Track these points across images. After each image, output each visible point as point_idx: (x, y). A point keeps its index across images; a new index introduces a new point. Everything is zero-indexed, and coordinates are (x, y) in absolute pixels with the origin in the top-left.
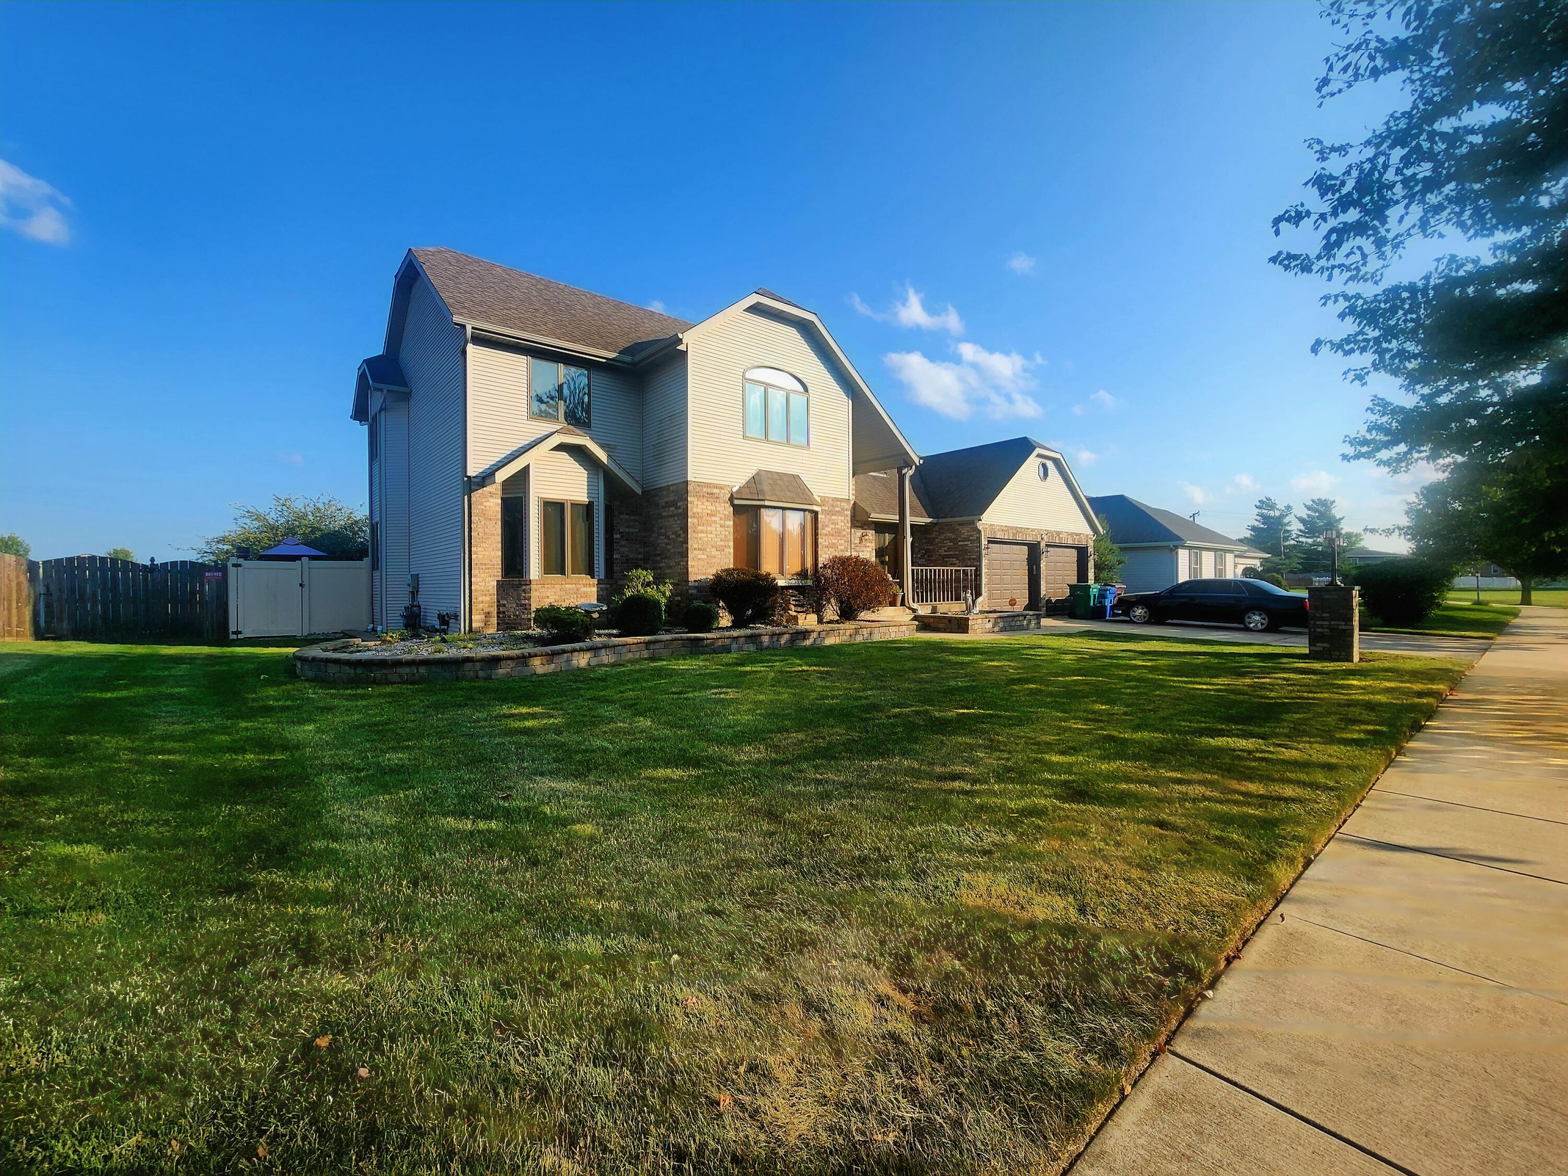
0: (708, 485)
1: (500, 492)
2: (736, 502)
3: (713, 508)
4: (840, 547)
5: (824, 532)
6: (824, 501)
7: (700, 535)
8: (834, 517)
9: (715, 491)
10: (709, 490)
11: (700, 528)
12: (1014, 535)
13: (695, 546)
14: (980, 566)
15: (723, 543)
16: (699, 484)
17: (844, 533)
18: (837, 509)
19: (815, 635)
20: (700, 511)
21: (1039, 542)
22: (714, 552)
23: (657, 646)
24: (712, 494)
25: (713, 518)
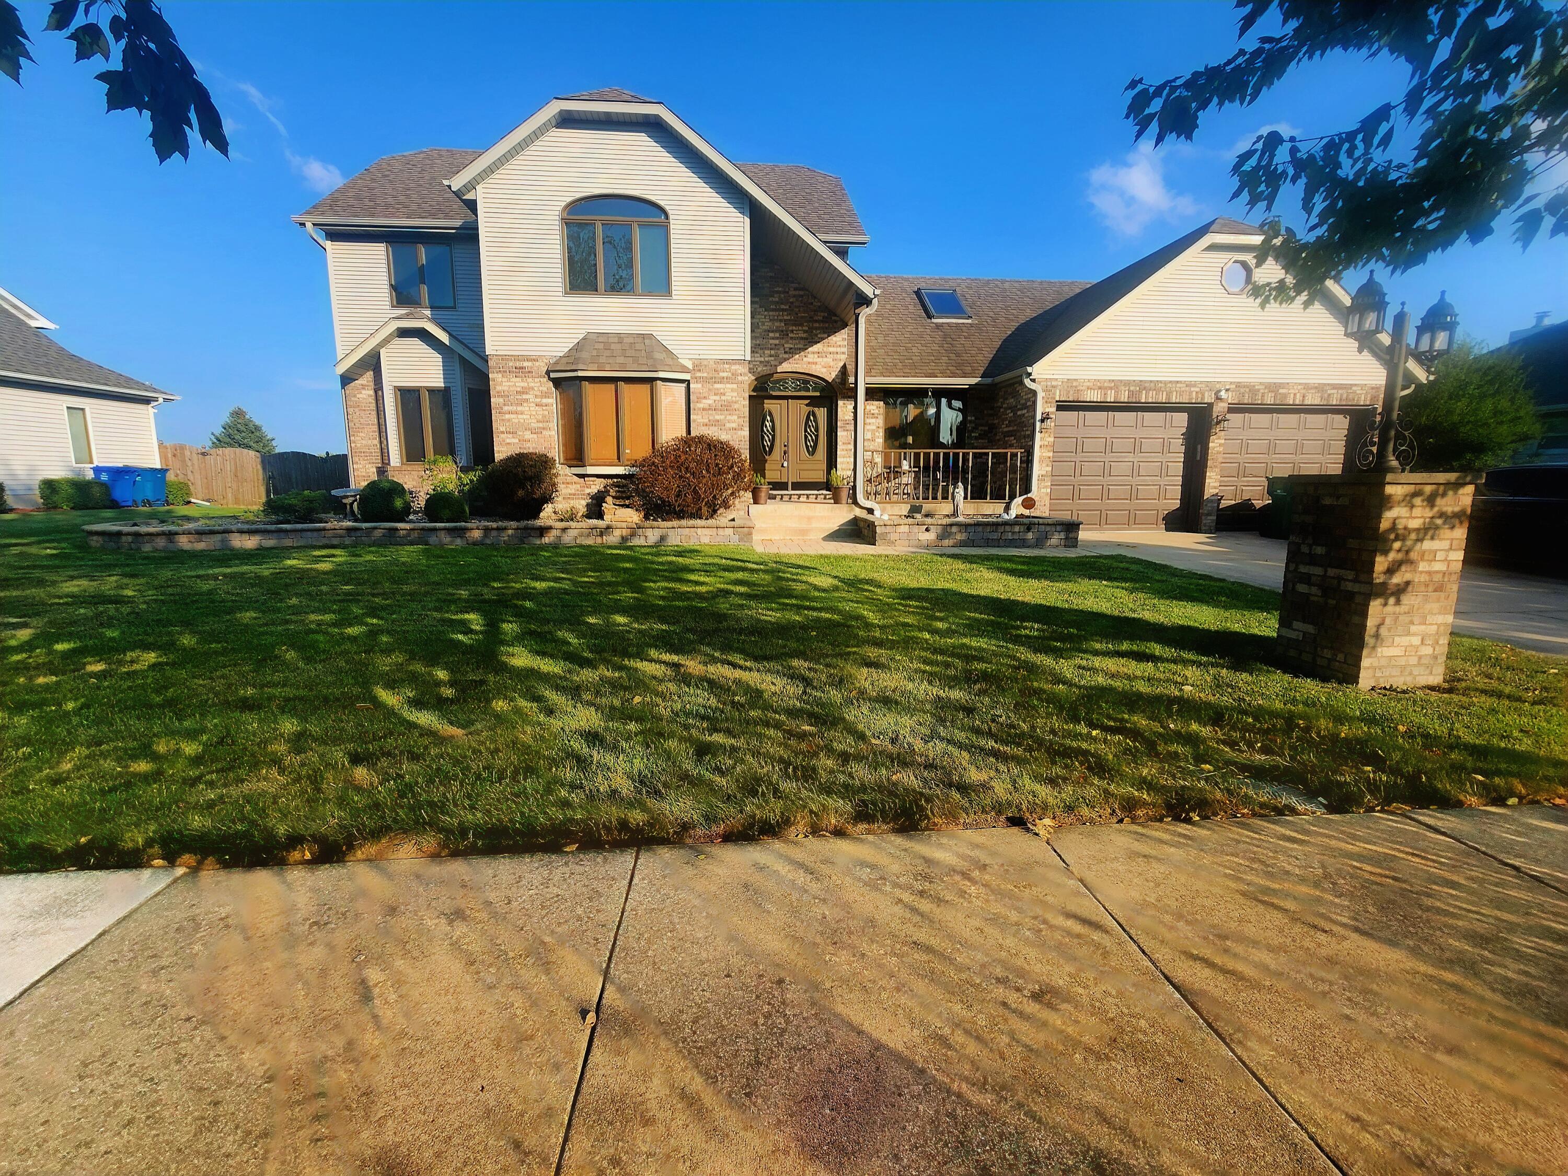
0: (517, 358)
1: (372, 384)
2: (553, 375)
3: (522, 384)
4: (728, 425)
5: (701, 406)
6: (698, 366)
7: (507, 416)
8: (717, 386)
9: (526, 364)
10: (518, 364)
11: (506, 408)
12: (1131, 393)
13: (502, 429)
14: (1032, 446)
15: (541, 425)
16: (505, 358)
17: (736, 406)
18: (725, 374)
19: (554, 533)
20: (506, 388)
21: (1210, 405)
22: (528, 435)
23: (359, 534)
24: (522, 368)
25: (525, 396)
